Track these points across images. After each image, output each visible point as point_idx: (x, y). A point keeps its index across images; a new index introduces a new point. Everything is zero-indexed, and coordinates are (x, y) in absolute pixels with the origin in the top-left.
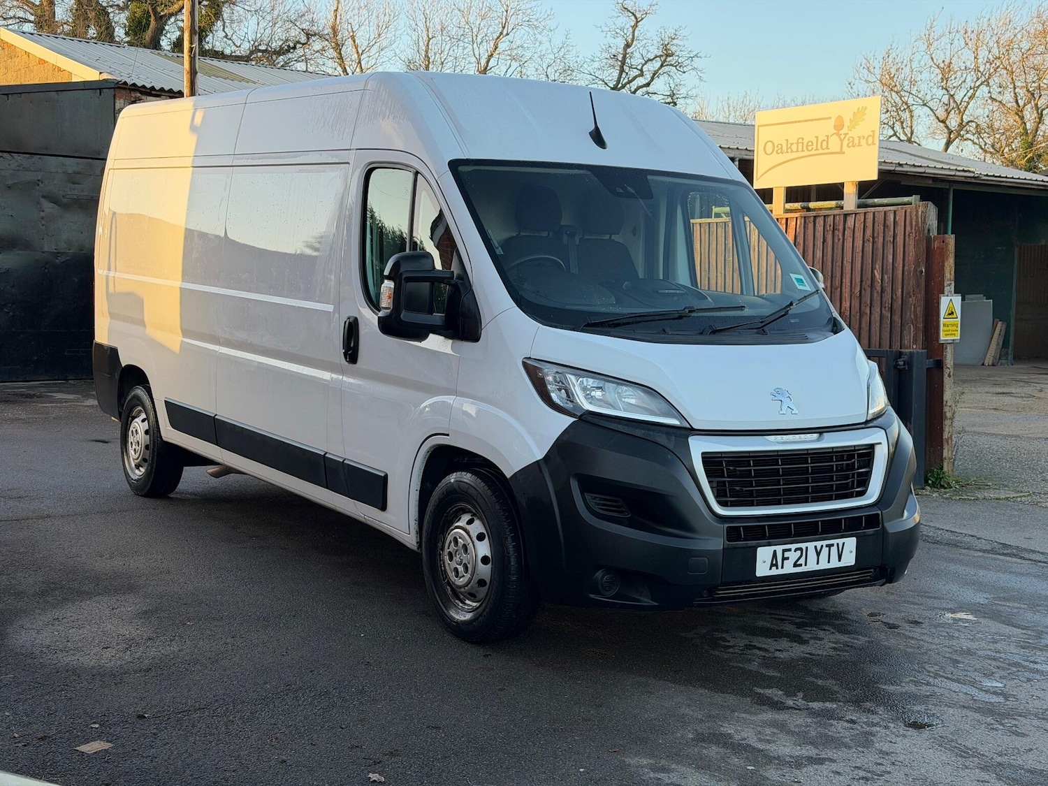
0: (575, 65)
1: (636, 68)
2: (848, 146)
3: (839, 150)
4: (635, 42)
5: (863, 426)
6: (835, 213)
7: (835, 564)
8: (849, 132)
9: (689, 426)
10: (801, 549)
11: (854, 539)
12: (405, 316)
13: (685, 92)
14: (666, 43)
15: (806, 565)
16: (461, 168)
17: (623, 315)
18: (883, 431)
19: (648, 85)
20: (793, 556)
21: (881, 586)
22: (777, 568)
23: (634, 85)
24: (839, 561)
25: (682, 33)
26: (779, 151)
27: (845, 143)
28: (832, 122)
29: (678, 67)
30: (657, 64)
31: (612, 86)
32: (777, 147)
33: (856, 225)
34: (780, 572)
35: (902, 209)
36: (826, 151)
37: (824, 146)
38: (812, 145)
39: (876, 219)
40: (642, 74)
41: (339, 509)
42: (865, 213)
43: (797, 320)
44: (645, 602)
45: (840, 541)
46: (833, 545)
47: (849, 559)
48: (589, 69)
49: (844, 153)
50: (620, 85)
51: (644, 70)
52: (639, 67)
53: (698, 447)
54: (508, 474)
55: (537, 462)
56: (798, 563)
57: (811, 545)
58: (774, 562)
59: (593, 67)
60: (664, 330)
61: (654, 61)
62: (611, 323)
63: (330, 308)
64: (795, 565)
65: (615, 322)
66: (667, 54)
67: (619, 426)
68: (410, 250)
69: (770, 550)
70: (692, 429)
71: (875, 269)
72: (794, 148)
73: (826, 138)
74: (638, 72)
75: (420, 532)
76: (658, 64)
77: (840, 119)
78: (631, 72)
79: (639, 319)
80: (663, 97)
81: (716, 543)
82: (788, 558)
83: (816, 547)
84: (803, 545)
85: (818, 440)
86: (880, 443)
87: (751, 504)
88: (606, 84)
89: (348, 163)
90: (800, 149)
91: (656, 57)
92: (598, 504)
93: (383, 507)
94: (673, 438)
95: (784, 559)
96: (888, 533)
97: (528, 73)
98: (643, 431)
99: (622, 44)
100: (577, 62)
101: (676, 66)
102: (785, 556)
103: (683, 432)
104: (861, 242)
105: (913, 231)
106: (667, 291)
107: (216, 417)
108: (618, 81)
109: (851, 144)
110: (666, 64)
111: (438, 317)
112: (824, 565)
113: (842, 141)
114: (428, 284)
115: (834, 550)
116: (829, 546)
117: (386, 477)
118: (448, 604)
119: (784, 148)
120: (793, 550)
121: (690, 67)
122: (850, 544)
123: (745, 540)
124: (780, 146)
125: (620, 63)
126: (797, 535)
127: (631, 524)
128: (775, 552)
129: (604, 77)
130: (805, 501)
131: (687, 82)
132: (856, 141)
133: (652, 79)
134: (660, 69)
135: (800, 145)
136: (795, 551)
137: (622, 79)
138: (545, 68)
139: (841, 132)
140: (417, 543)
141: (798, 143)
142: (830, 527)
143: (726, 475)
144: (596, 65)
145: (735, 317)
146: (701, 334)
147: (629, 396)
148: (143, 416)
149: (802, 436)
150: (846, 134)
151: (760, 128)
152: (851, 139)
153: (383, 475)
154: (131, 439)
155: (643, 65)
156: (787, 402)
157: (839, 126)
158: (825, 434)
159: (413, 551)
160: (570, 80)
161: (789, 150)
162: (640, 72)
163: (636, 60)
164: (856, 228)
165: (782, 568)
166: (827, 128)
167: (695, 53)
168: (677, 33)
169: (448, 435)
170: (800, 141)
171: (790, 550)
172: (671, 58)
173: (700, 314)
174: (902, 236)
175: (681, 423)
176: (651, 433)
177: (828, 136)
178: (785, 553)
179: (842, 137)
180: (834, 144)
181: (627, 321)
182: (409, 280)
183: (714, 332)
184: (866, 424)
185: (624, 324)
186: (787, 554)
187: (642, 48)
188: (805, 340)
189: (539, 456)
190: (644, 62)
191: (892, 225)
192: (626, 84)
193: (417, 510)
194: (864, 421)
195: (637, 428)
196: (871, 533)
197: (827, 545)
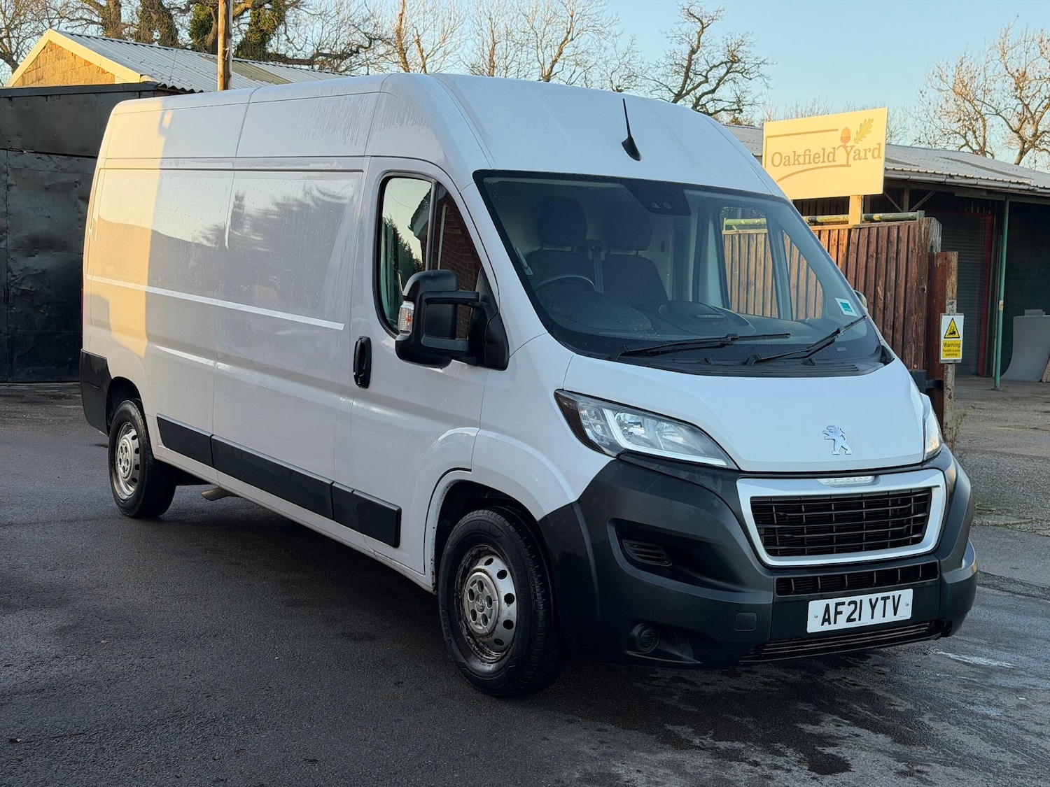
0: (640, 71)
1: (701, 75)
2: (854, 159)
3: (845, 163)
4: (701, 49)
5: (919, 467)
6: (839, 228)
7: (890, 618)
8: (856, 144)
9: (737, 468)
10: (855, 602)
11: (911, 590)
12: (426, 340)
13: (751, 99)
14: (733, 49)
15: (860, 620)
16: (487, 180)
17: (662, 342)
18: (942, 473)
19: (713, 91)
20: (847, 610)
21: (936, 639)
22: (830, 624)
23: (699, 91)
24: (895, 614)
25: (748, 39)
26: (787, 163)
27: (852, 154)
28: (838, 135)
29: (744, 74)
30: (723, 70)
31: (677, 93)
32: (785, 158)
33: (861, 240)
34: (832, 627)
35: (906, 224)
36: (832, 164)
37: (831, 159)
38: (819, 157)
39: (880, 234)
40: (706, 81)
41: (345, 543)
42: (869, 228)
43: (845, 349)
44: (687, 660)
45: (896, 593)
46: (888, 598)
47: (905, 613)
48: (653, 75)
49: (850, 166)
50: (684, 92)
51: (709, 77)
52: (704, 74)
53: (747, 491)
54: (538, 517)
55: (571, 505)
56: (851, 618)
57: (866, 598)
58: (827, 617)
59: (657, 73)
60: (706, 359)
61: (720, 68)
62: (649, 351)
63: (340, 327)
64: (849, 620)
65: (653, 350)
66: (732, 61)
67: (661, 467)
68: (429, 269)
69: (822, 603)
70: (740, 471)
71: (878, 285)
72: (801, 159)
73: (832, 151)
74: (703, 79)
75: (436, 573)
76: (725, 71)
77: (847, 130)
78: (697, 79)
79: (678, 347)
80: (729, 104)
81: (765, 598)
82: (841, 613)
83: (870, 600)
84: (857, 598)
85: (874, 483)
86: (938, 486)
87: (802, 553)
88: (670, 90)
89: (362, 171)
90: (807, 161)
91: (722, 63)
92: (636, 552)
93: (395, 543)
94: (720, 481)
95: (838, 613)
96: (945, 582)
97: (593, 79)
98: (687, 474)
99: (687, 49)
100: (641, 68)
101: (742, 73)
102: (838, 610)
103: (732, 475)
104: (865, 258)
105: (916, 247)
106: (706, 316)
107: (213, 437)
108: (683, 88)
109: (857, 157)
110: (732, 70)
111: (460, 344)
112: (879, 620)
113: (848, 154)
114: (450, 307)
115: (890, 603)
116: (885, 599)
117: (399, 512)
118: (468, 653)
119: (792, 160)
120: (847, 604)
121: (756, 74)
122: (907, 595)
123: (796, 593)
124: (787, 158)
125: (684, 70)
126: (852, 586)
127: (673, 574)
128: (828, 606)
129: (668, 84)
130: (858, 549)
131: (753, 88)
132: (862, 154)
133: (718, 85)
134: (725, 75)
135: (807, 157)
136: (849, 605)
137: (687, 85)
138: (609, 74)
139: (847, 144)
140: (433, 584)
141: (805, 155)
142: (884, 578)
143: (776, 522)
144: (661, 71)
145: (779, 346)
146: (745, 364)
147: (671, 434)
148: (134, 433)
149: (857, 478)
150: (852, 147)
151: (769, 139)
152: (857, 152)
153: (396, 509)
154: (119, 455)
155: (708, 71)
156: (840, 441)
157: (845, 139)
158: (880, 476)
159: (427, 592)
160: (635, 86)
161: (797, 162)
162: (704, 79)
163: (701, 67)
164: (860, 243)
165: (835, 623)
166: (835, 139)
167: (761, 60)
168: (743, 39)
169: (470, 470)
170: (807, 152)
171: (843, 604)
172: (737, 64)
173: (743, 342)
174: (905, 253)
175: (728, 464)
176: (697, 475)
177: (834, 148)
178: (839, 607)
179: (849, 149)
180: (841, 156)
181: (667, 349)
182: (430, 301)
183: (759, 362)
184: (921, 466)
185: (664, 352)
186: (840, 608)
187: (707, 54)
188: (855, 372)
189: (573, 498)
190: (709, 69)
191: (896, 241)
192: (691, 90)
193: (434, 549)
194: (921, 461)
195: (682, 469)
196: (928, 584)
197: (882, 599)
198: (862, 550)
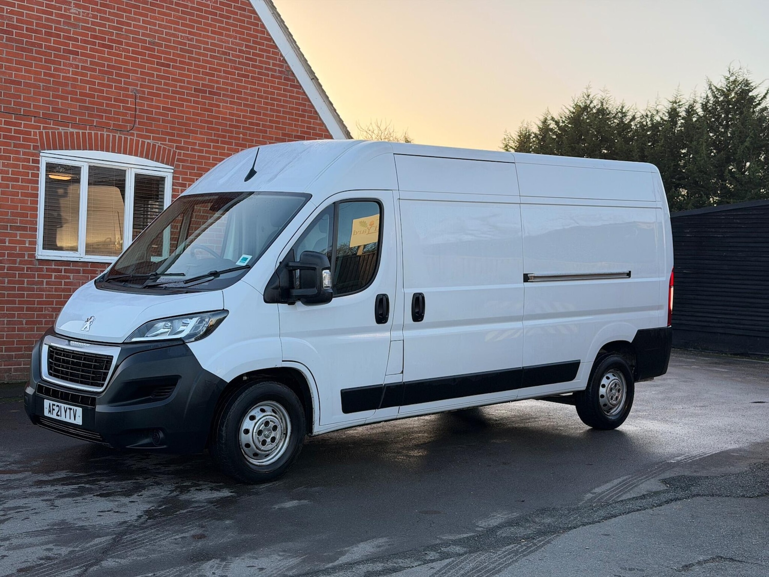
5: (118, 345)
10: (59, 407)
11: (82, 409)
15: (60, 417)
18: (120, 350)
20: (56, 410)
22: (50, 414)
24: (74, 420)
34: (52, 416)
47: (79, 421)
56: (58, 414)
57: (63, 405)
58: (50, 410)
69: (48, 402)
70: (55, 332)
83: (64, 408)
84: (60, 404)
95: (53, 410)
102: (53, 408)
112: (68, 419)
115: (72, 411)
120: (56, 406)
128: (50, 404)
142: (73, 398)
171: (54, 405)
194: (122, 342)
196: (89, 408)
197: (69, 408)
198: (78, 383)
